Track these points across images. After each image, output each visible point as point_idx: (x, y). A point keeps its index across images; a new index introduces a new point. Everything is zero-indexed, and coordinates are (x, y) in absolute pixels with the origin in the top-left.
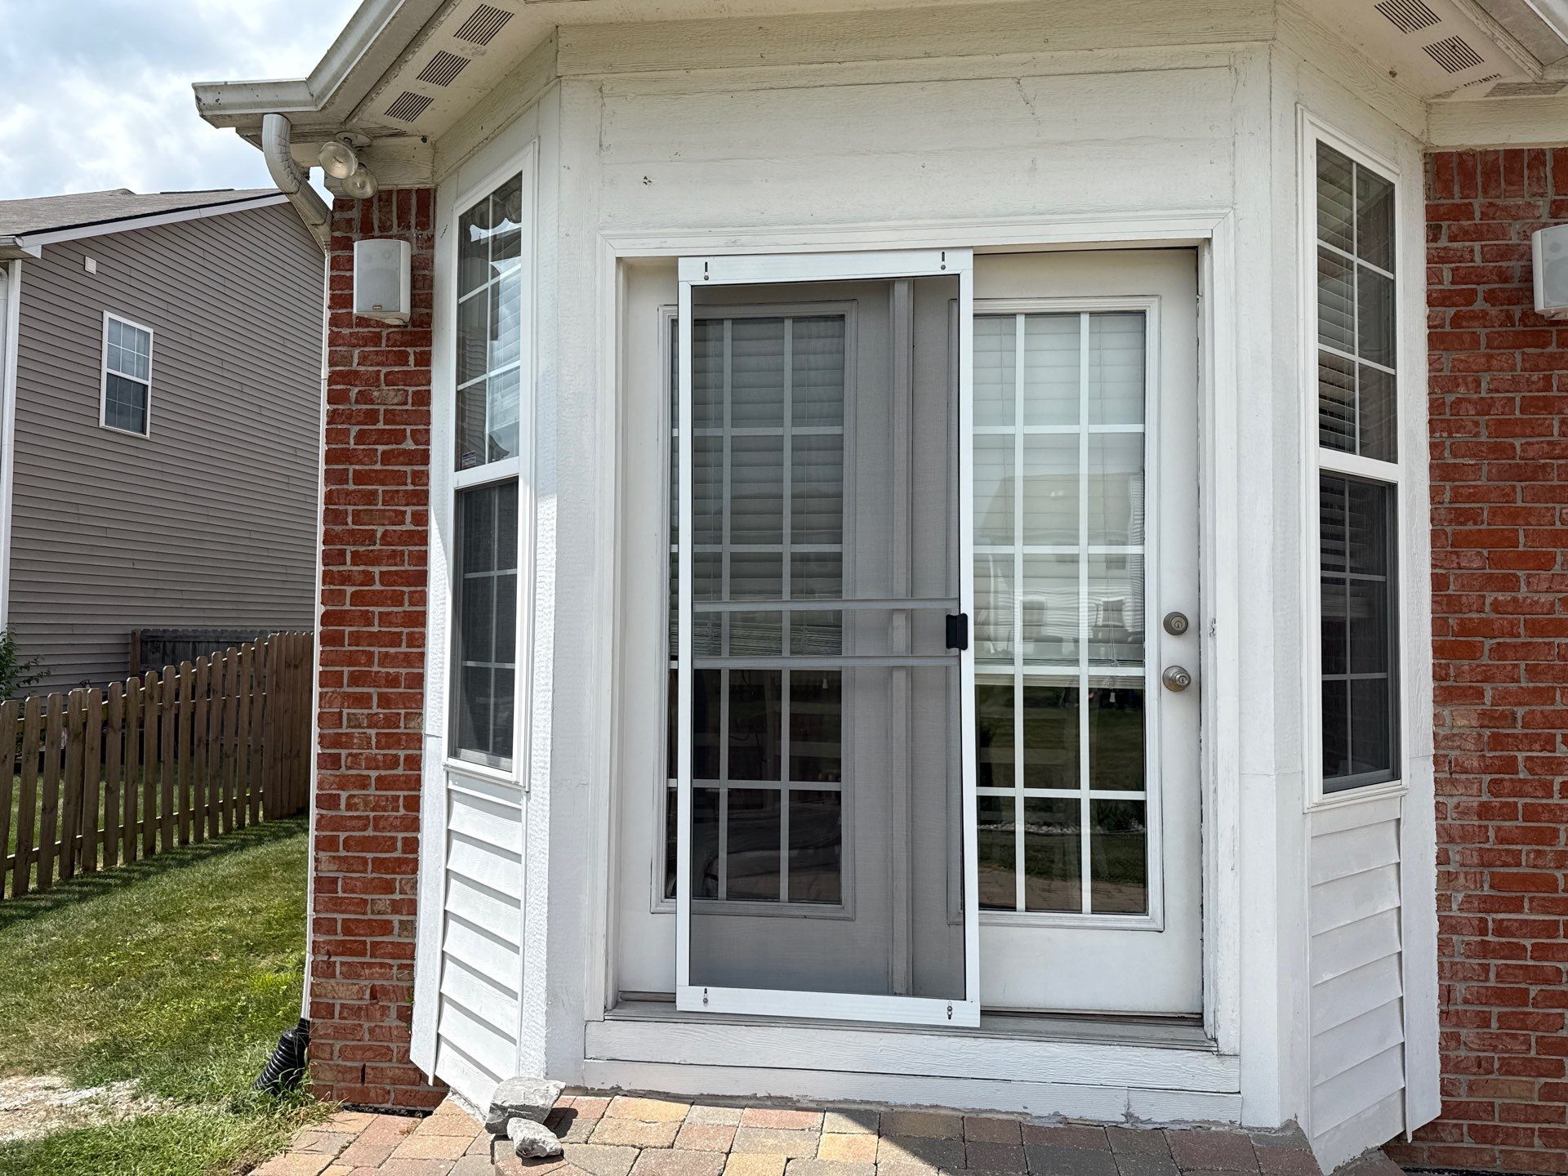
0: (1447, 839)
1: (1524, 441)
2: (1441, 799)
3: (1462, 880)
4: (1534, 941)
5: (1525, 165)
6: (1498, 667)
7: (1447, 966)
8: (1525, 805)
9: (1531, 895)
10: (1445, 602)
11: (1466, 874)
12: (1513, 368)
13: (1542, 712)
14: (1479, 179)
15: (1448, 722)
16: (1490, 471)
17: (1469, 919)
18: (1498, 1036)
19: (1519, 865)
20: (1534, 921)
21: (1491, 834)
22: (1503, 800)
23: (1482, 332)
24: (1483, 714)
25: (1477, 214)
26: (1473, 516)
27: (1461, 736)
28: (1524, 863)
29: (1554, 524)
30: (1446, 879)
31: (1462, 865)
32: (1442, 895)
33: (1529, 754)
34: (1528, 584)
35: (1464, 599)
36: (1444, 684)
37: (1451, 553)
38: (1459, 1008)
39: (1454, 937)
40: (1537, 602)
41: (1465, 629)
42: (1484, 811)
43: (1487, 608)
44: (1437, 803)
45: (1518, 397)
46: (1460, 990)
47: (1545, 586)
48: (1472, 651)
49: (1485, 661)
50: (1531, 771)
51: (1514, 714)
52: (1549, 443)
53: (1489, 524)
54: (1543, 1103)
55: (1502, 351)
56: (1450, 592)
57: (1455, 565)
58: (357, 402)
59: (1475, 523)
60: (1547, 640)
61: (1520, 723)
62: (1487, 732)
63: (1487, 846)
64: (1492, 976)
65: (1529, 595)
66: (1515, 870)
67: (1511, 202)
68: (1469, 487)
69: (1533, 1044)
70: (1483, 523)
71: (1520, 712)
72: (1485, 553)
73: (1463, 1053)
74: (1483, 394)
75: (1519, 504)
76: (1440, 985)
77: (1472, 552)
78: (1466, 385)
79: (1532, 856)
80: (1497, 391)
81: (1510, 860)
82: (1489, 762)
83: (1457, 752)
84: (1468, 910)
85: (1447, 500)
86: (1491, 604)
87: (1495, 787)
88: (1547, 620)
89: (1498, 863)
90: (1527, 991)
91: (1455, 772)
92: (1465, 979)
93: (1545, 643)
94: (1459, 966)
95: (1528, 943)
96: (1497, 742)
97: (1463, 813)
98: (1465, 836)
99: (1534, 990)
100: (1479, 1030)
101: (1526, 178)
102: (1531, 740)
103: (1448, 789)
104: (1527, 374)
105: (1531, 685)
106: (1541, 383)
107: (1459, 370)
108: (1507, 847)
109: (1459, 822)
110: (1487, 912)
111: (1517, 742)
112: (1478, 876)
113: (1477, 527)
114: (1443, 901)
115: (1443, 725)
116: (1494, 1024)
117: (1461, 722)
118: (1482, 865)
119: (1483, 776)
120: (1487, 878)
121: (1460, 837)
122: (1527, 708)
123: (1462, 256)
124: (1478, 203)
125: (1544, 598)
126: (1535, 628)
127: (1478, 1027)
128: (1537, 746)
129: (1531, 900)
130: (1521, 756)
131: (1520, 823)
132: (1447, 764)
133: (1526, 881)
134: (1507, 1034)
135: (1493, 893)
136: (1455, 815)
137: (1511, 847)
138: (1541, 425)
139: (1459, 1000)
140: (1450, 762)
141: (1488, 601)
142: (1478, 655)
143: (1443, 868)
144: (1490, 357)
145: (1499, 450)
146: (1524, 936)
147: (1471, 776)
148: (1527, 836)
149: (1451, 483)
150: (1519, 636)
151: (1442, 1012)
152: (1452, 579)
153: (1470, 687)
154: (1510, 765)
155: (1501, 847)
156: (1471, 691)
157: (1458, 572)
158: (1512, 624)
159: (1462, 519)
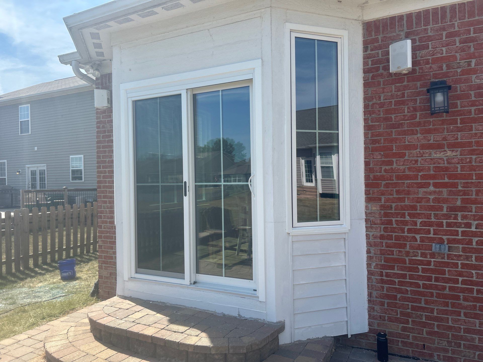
0: (370, 245)
1: (395, 115)
2: (368, 233)
3: (374, 259)
4: (398, 280)
5: (397, 21)
6: (386, 190)
7: (370, 286)
8: (395, 236)
9: (398, 265)
10: (368, 170)
11: (376, 257)
12: (391, 91)
13: (401, 205)
14: (381, 29)
15: (370, 208)
16: (384, 127)
17: (377, 271)
18: (387, 309)
19: (393, 255)
20: (398, 273)
21: (384, 244)
22: (388, 234)
23: (382, 80)
24: (381, 206)
25: (380, 41)
26: (378, 142)
27: (374, 213)
28: (395, 254)
29: (405, 142)
30: (369, 258)
31: (375, 254)
32: (368, 263)
33: (397, 219)
34: (396, 163)
35: (375, 169)
36: (369, 196)
37: (371, 154)
38: (374, 299)
39: (372, 277)
40: (399, 169)
41: (375, 178)
42: (382, 237)
43: (383, 171)
44: (366, 234)
45: (393, 101)
46: (375, 294)
47: (402, 163)
48: (378, 185)
49: (382, 188)
50: (397, 224)
51: (391, 206)
52: (404, 115)
53: (383, 144)
54: (402, 333)
55: (388, 86)
56: (371, 167)
57: (372, 158)
58: (102, 128)
59: (379, 144)
60: (402, 181)
61: (393, 209)
62: (383, 212)
63: (383, 248)
64: (385, 290)
65: (397, 167)
66: (392, 256)
67: (392, 35)
68: (377, 132)
69: (399, 313)
70: (381, 144)
71: (394, 205)
72: (382, 153)
73: (375, 313)
74: (382, 101)
75: (394, 137)
76: (368, 292)
77: (377, 153)
78: (376, 98)
79: (397, 252)
80: (386, 99)
81: (390, 253)
82: (383, 221)
83: (373, 218)
84: (377, 268)
85: (370, 137)
86: (384, 170)
87: (385, 229)
88: (403, 175)
89: (386, 254)
90: (396, 296)
91: (372, 224)
92: (376, 290)
93: (402, 182)
94: (374, 286)
95: (397, 280)
96: (386, 215)
97: (375, 237)
98: (375, 245)
99: (399, 296)
100: (381, 307)
101: (397, 25)
102: (397, 215)
103: (370, 230)
104: (396, 93)
105: (397, 196)
106: (401, 95)
107: (374, 94)
108: (389, 249)
109: (374, 240)
110: (384, 269)
111: (392, 215)
112: (380, 258)
113: (379, 145)
114: (369, 265)
115: (368, 209)
116: (386, 305)
117: (374, 208)
118: (381, 254)
119: (382, 226)
120: (383, 258)
121: (374, 245)
122: (396, 204)
123: (374, 56)
124: (380, 37)
125: (402, 167)
126: (398, 178)
127: (380, 306)
128: (399, 216)
129: (398, 266)
130: (394, 220)
131: (394, 241)
132: (369, 222)
133: (396, 260)
134: (390, 309)
135: (385, 263)
136: (372, 238)
137: (391, 249)
138: (401, 110)
139: (374, 297)
140: (370, 221)
141: (383, 169)
142: (380, 187)
143: (369, 255)
144: (383, 88)
145: (387, 119)
146: (395, 278)
147: (377, 226)
148: (395, 246)
149: (371, 131)
150: (393, 180)
151: (369, 300)
152: (371, 162)
153: (377, 197)
154: (390, 222)
155: (387, 249)
156: (377, 198)
157: (373, 160)
158: (391, 176)
159: (374, 143)
